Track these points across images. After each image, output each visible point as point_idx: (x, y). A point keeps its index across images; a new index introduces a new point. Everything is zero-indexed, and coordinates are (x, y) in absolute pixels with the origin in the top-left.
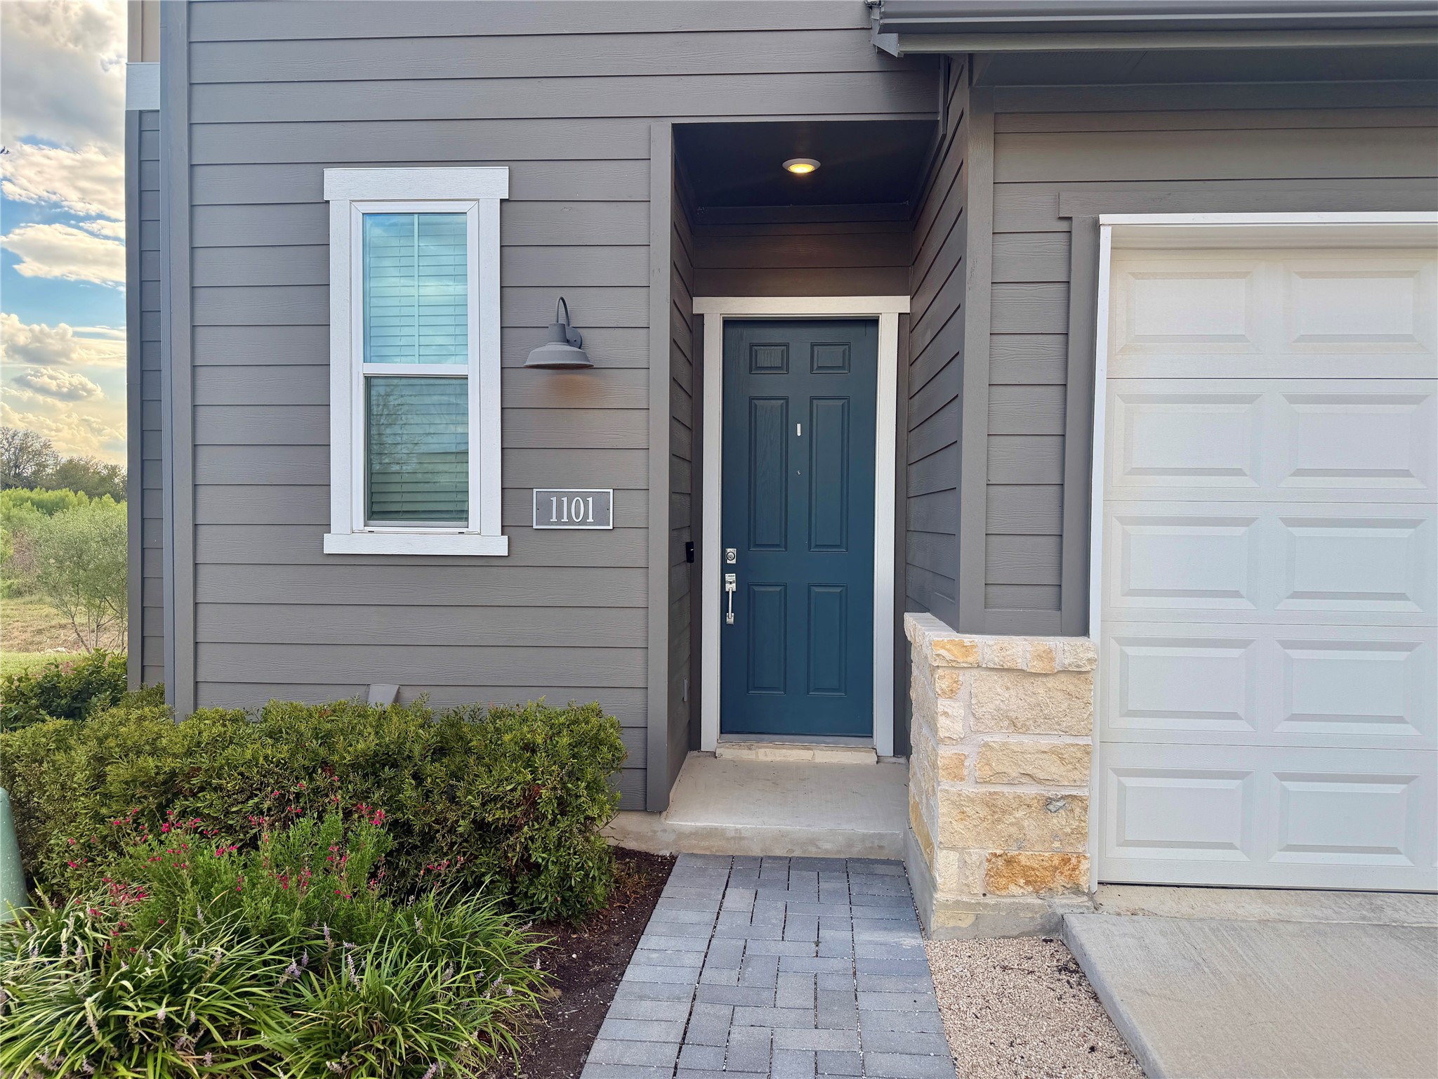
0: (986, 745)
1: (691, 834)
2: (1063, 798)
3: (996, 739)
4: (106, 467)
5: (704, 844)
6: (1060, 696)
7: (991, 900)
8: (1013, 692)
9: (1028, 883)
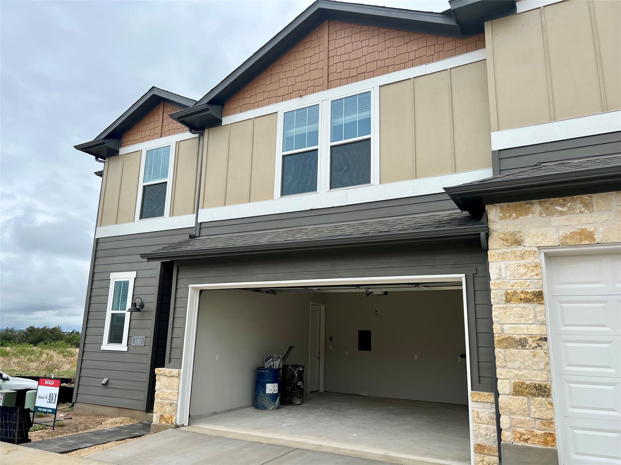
2: (172, 403)
3: (163, 390)
6: (173, 381)
7: (159, 424)
8: (166, 380)
9: (165, 421)
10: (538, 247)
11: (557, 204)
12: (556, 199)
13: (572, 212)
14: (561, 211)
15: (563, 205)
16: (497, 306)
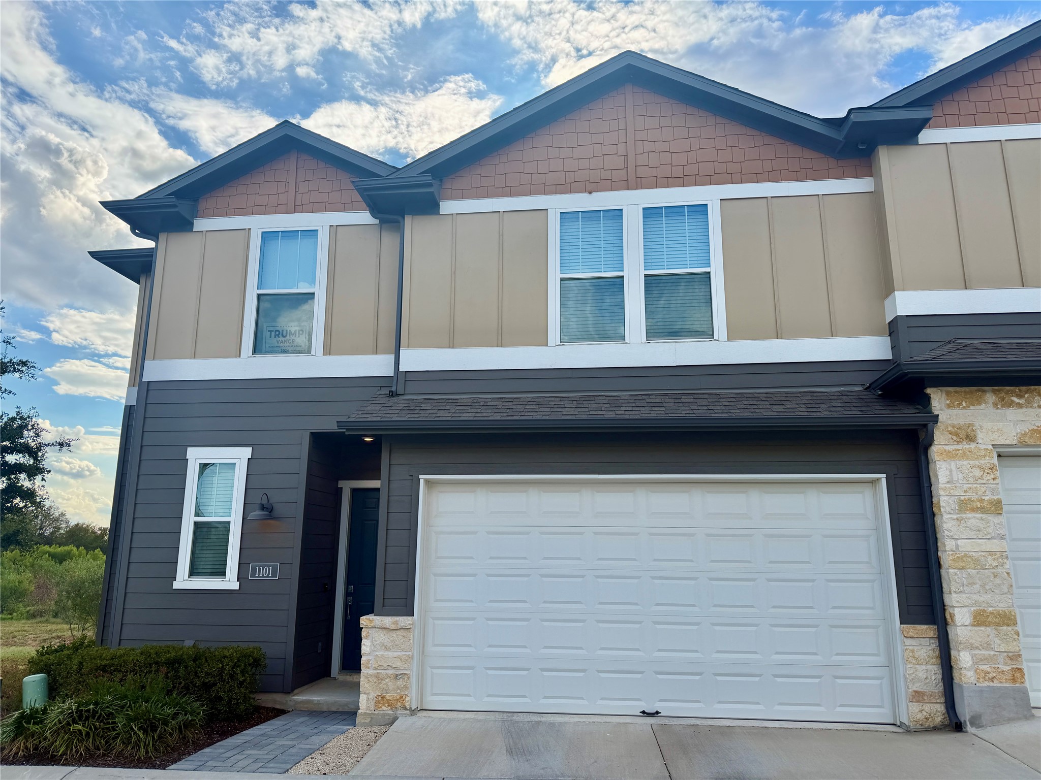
0: (377, 655)
1: (301, 702)
2: (401, 674)
3: (379, 653)
4: (100, 529)
5: (306, 706)
6: (401, 637)
7: (376, 712)
8: (386, 636)
9: (389, 706)
10: (993, 445)
11: (1013, 393)
12: (1012, 388)
13: (1030, 405)
14: (1019, 403)
15: (1020, 396)
16: (949, 516)
